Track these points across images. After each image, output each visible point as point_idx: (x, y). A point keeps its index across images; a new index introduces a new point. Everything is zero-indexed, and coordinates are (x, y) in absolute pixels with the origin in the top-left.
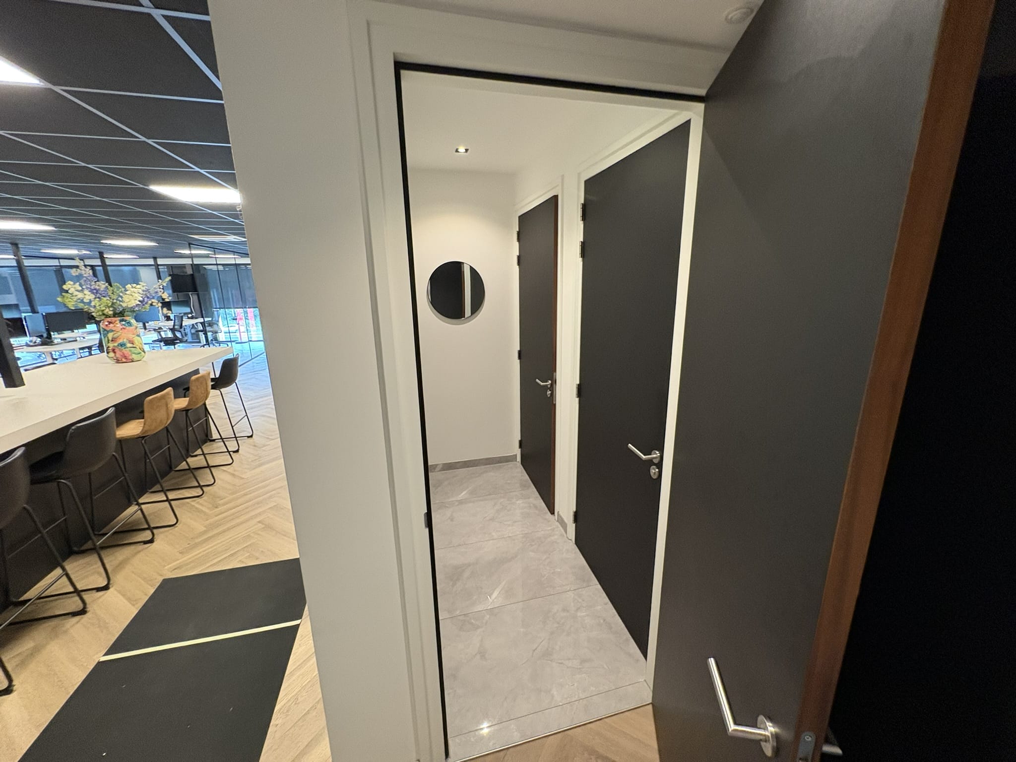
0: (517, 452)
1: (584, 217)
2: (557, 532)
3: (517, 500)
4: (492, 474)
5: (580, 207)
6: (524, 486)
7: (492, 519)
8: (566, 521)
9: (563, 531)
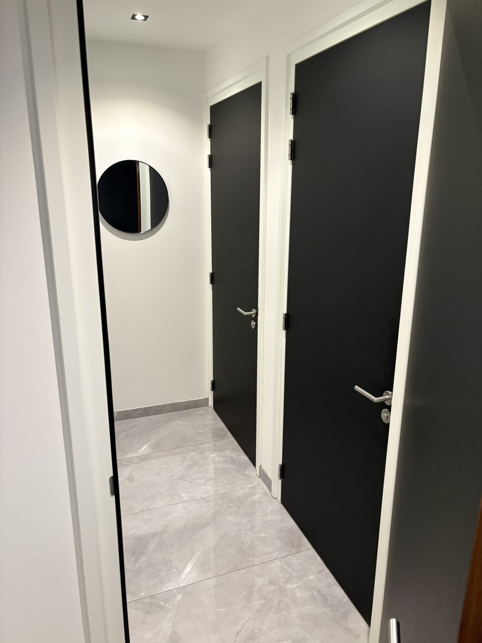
0: (209, 395)
1: (295, 110)
2: (260, 490)
3: (210, 454)
4: (179, 422)
5: (290, 97)
6: (218, 436)
7: (182, 478)
8: (270, 476)
9: (266, 488)
